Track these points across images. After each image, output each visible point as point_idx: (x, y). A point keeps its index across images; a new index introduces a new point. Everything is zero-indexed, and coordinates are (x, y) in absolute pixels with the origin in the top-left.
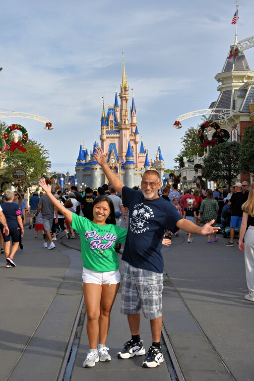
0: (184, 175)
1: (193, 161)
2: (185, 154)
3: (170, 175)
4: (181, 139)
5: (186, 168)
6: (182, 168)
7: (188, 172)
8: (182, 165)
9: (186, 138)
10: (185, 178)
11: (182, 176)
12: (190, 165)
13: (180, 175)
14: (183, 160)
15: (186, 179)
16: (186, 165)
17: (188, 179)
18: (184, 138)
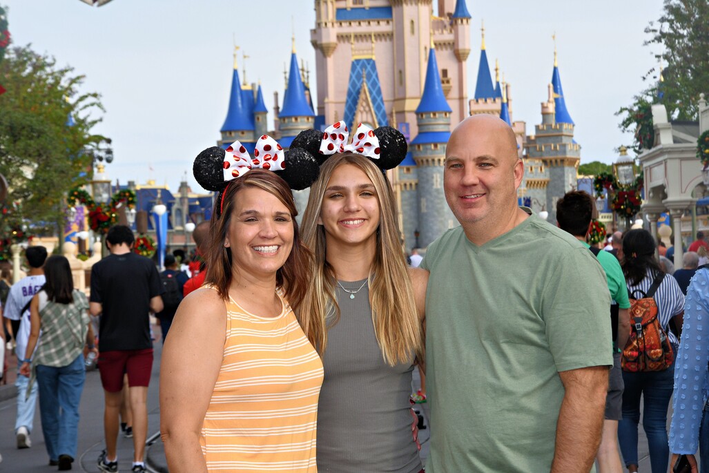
0: (656, 178)
1: (697, 123)
2: (665, 93)
3: (597, 181)
4: (647, 31)
5: (663, 152)
6: (646, 152)
7: (673, 165)
8: (647, 136)
9: (666, 28)
10: (660, 192)
11: (648, 185)
12: (682, 136)
13: (640, 181)
14: (651, 116)
15: (665, 196)
16: (666, 139)
17: (673, 196)
18: (657, 26)
